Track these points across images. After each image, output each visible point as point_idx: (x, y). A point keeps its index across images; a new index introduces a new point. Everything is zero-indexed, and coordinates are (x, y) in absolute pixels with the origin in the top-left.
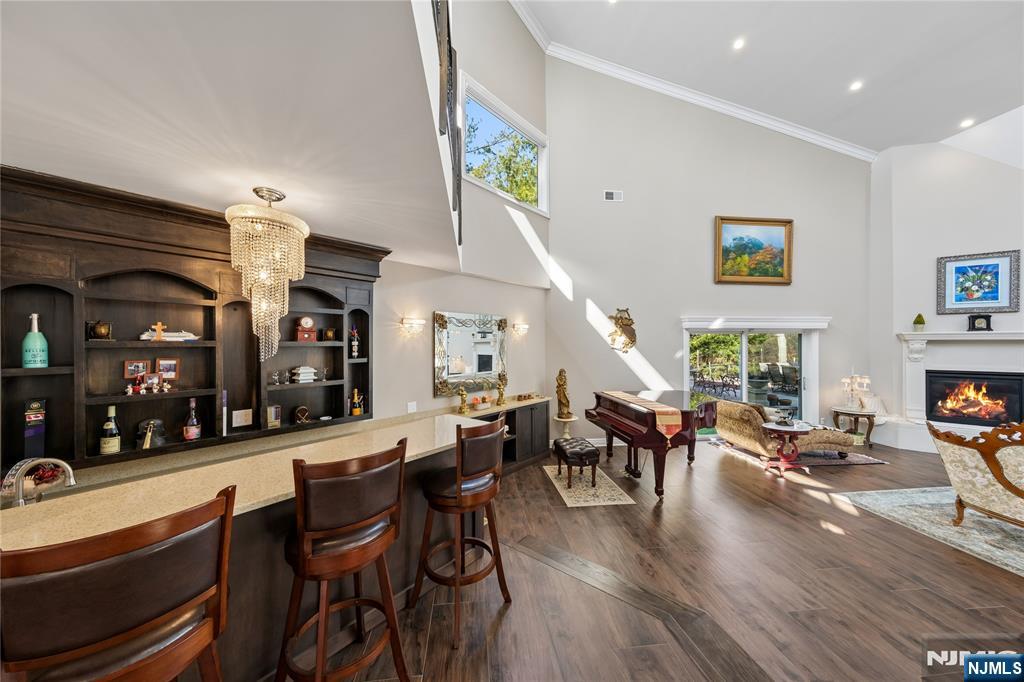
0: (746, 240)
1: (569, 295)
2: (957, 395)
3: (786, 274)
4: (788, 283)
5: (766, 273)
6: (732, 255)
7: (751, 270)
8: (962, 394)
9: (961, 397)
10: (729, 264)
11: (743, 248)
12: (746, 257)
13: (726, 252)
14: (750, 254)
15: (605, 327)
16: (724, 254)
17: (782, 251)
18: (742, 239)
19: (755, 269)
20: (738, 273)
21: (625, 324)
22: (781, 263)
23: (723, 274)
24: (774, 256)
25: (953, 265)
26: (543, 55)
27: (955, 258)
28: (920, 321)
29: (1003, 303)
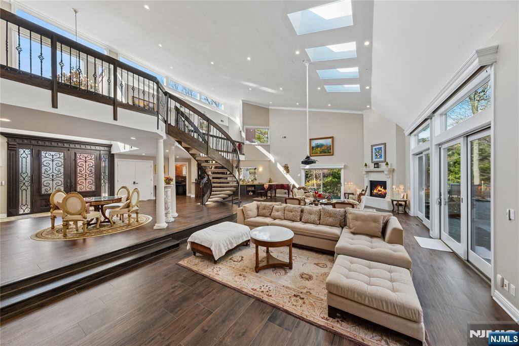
0: (319, 144)
1: (274, 162)
3: (332, 152)
4: (333, 155)
5: (325, 153)
6: (315, 148)
7: (321, 152)
10: (314, 151)
11: (318, 146)
12: (319, 149)
13: (313, 148)
15: (281, 169)
17: (330, 146)
18: (317, 144)
20: (316, 153)
21: (286, 168)
22: (330, 149)
23: (312, 154)
24: (328, 148)
25: (374, 148)
26: (268, 109)
27: (374, 145)
28: (366, 165)
29: (382, 159)
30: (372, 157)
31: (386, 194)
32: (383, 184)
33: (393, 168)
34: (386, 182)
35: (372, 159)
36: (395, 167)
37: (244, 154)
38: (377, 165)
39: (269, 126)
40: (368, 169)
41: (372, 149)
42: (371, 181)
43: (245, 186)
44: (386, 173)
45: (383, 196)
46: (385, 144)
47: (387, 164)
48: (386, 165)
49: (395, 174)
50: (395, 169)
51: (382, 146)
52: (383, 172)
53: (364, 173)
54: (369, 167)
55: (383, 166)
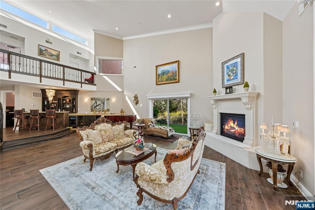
0: (165, 70)
2: (228, 124)
3: (177, 79)
4: (178, 82)
5: (171, 80)
6: (161, 76)
7: (167, 79)
8: (229, 124)
9: (229, 125)
10: (160, 78)
11: (163, 73)
13: (159, 75)
14: (166, 75)
16: (158, 76)
17: (176, 71)
18: (163, 70)
19: (168, 79)
20: (163, 81)
22: (176, 76)
23: (158, 82)
24: (173, 74)
25: (226, 65)
26: (122, 41)
27: (226, 62)
28: (215, 91)
29: (239, 80)
30: (223, 79)
31: (244, 135)
32: (240, 119)
33: (257, 91)
34: (244, 115)
35: (223, 83)
36: (261, 90)
37: (95, 85)
38: (229, 89)
39: (123, 57)
40: (217, 97)
41: (223, 68)
42: (221, 114)
43: (95, 117)
44: (245, 100)
45: (240, 138)
46: (243, 56)
47: (247, 85)
48: (244, 87)
49: (261, 102)
50: (262, 93)
51: (239, 60)
52: (239, 99)
53: (212, 102)
54: (219, 94)
55: (240, 90)
